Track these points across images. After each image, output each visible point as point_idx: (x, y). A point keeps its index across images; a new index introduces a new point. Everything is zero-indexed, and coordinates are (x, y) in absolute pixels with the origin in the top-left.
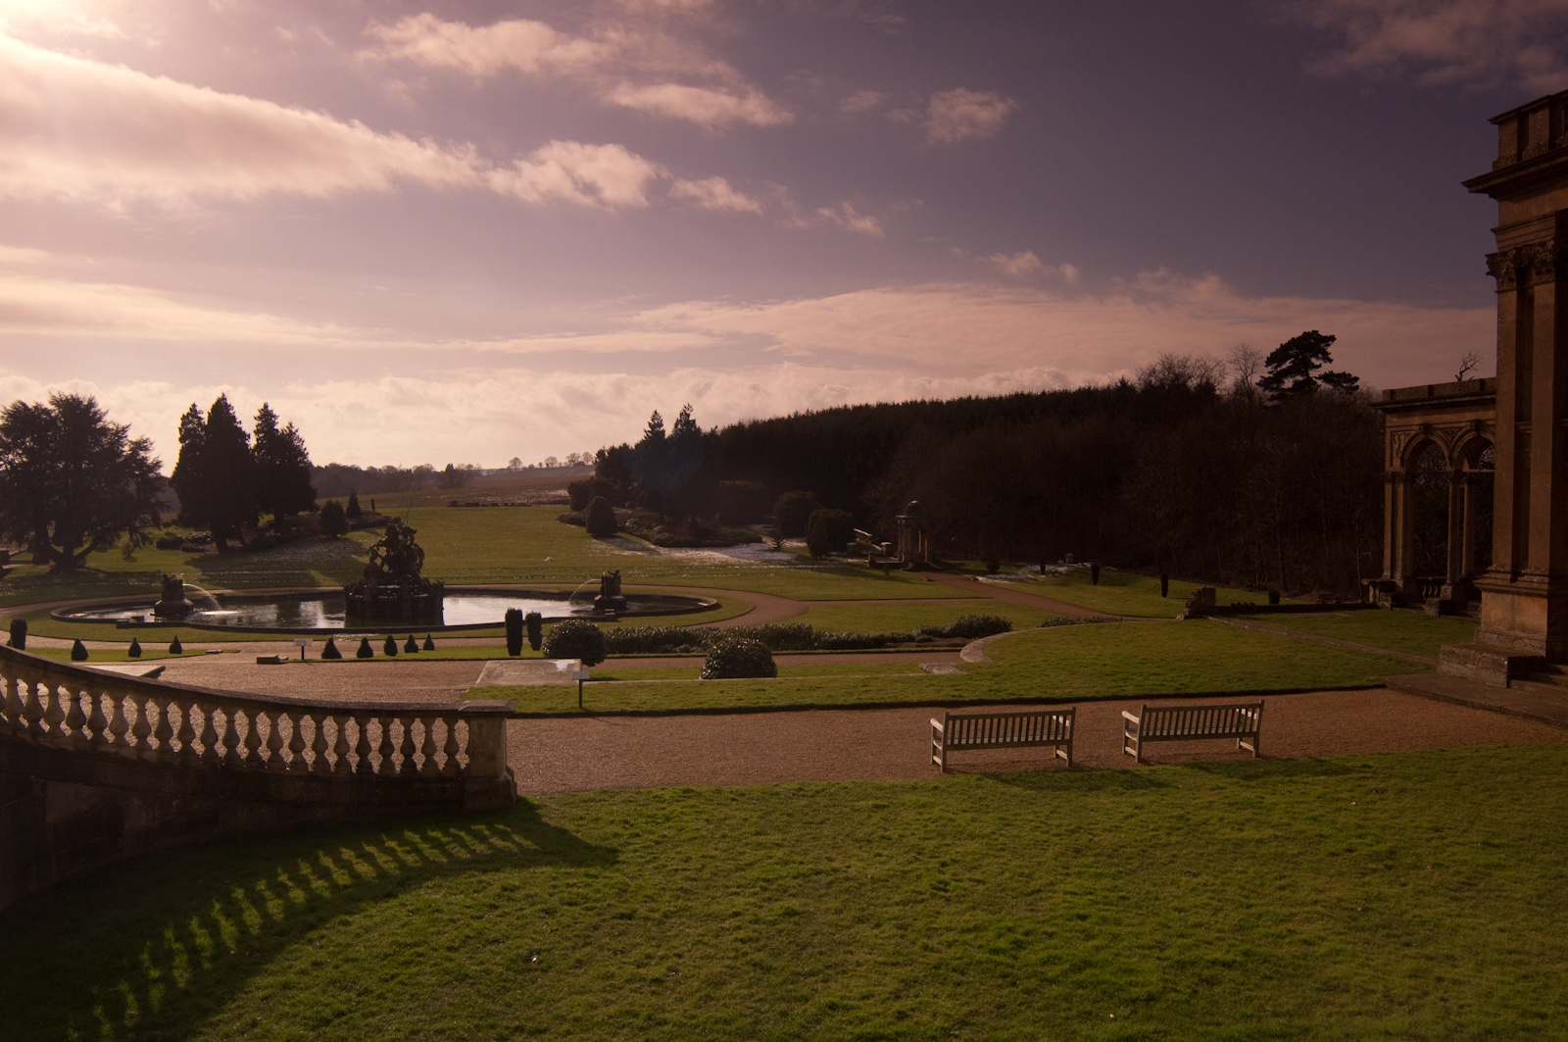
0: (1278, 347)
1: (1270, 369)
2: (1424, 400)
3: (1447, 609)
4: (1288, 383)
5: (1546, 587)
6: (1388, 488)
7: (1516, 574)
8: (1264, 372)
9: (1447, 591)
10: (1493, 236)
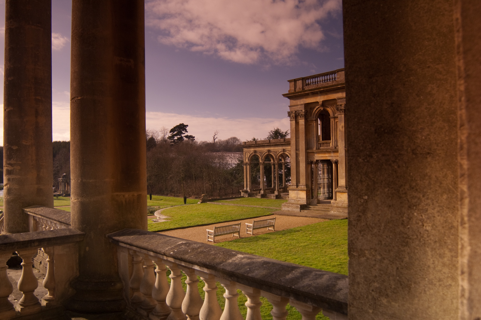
0: (173, 128)
1: (171, 134)
2: (254, 145)
3: (263, 196)
4: (176, 138)
5: (306, 188)
6: (245, 167)
7: (297, 186)
8: (170, 135)
9: (262, 192)
10: (289, 107)
